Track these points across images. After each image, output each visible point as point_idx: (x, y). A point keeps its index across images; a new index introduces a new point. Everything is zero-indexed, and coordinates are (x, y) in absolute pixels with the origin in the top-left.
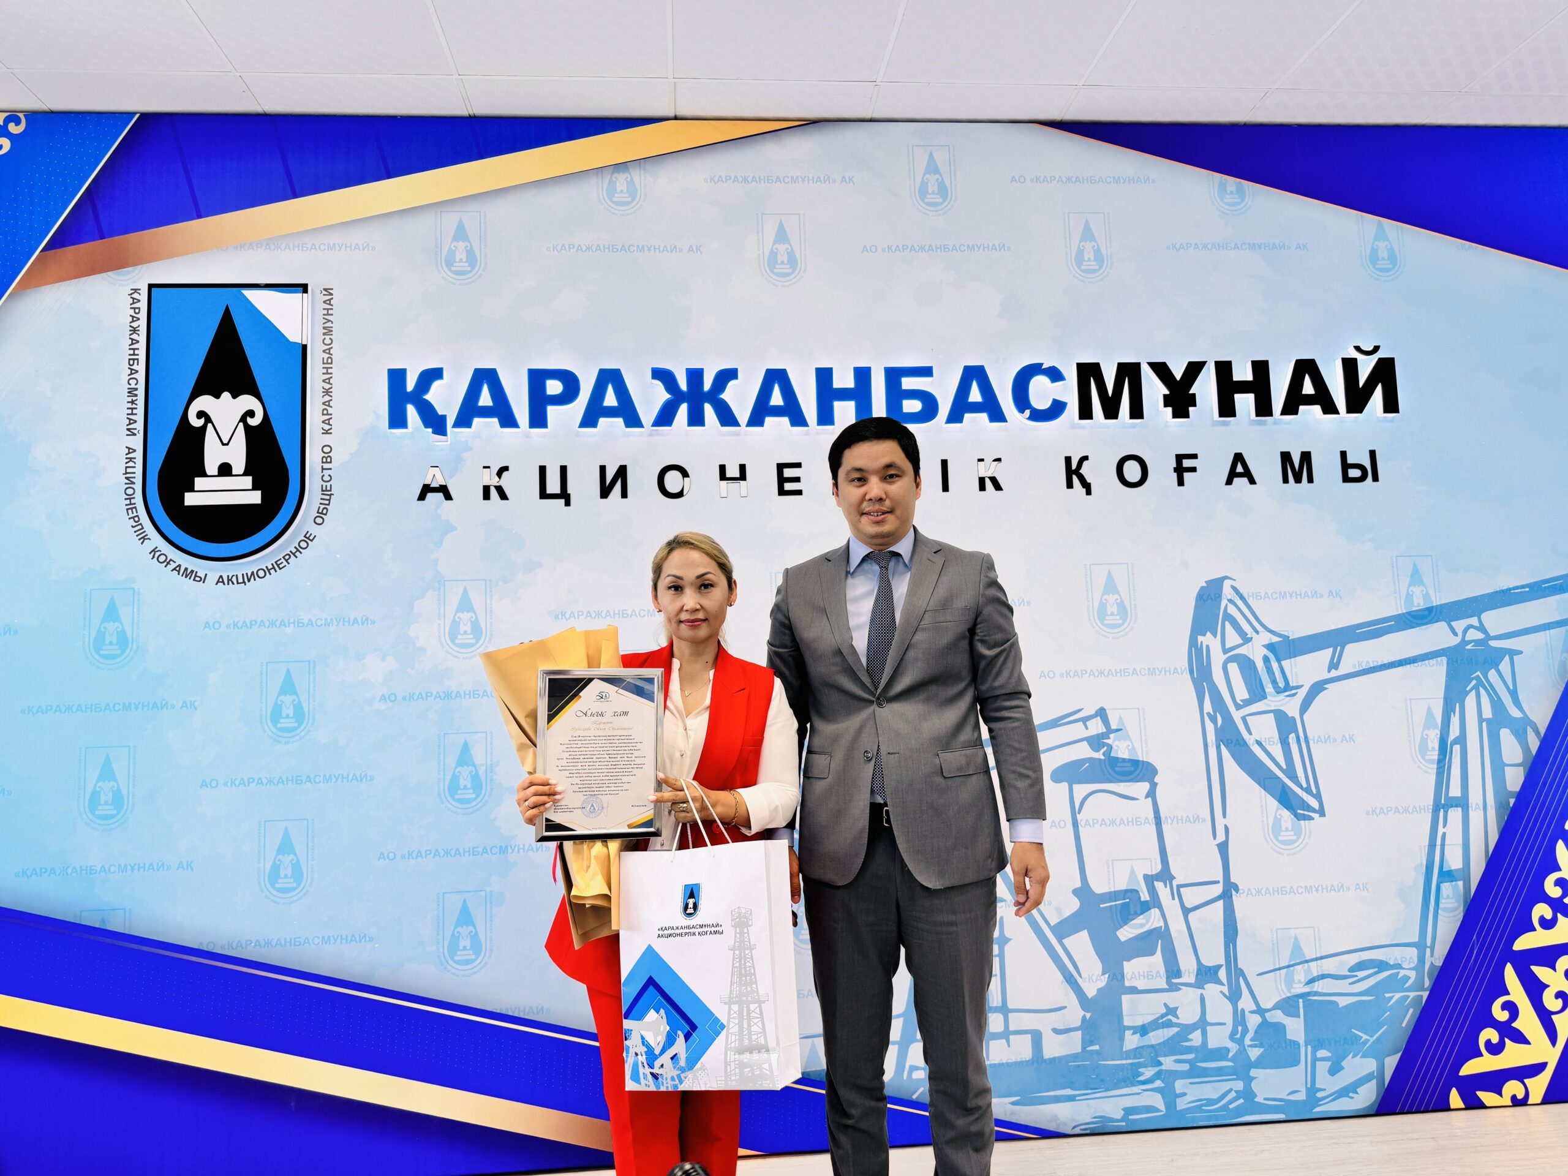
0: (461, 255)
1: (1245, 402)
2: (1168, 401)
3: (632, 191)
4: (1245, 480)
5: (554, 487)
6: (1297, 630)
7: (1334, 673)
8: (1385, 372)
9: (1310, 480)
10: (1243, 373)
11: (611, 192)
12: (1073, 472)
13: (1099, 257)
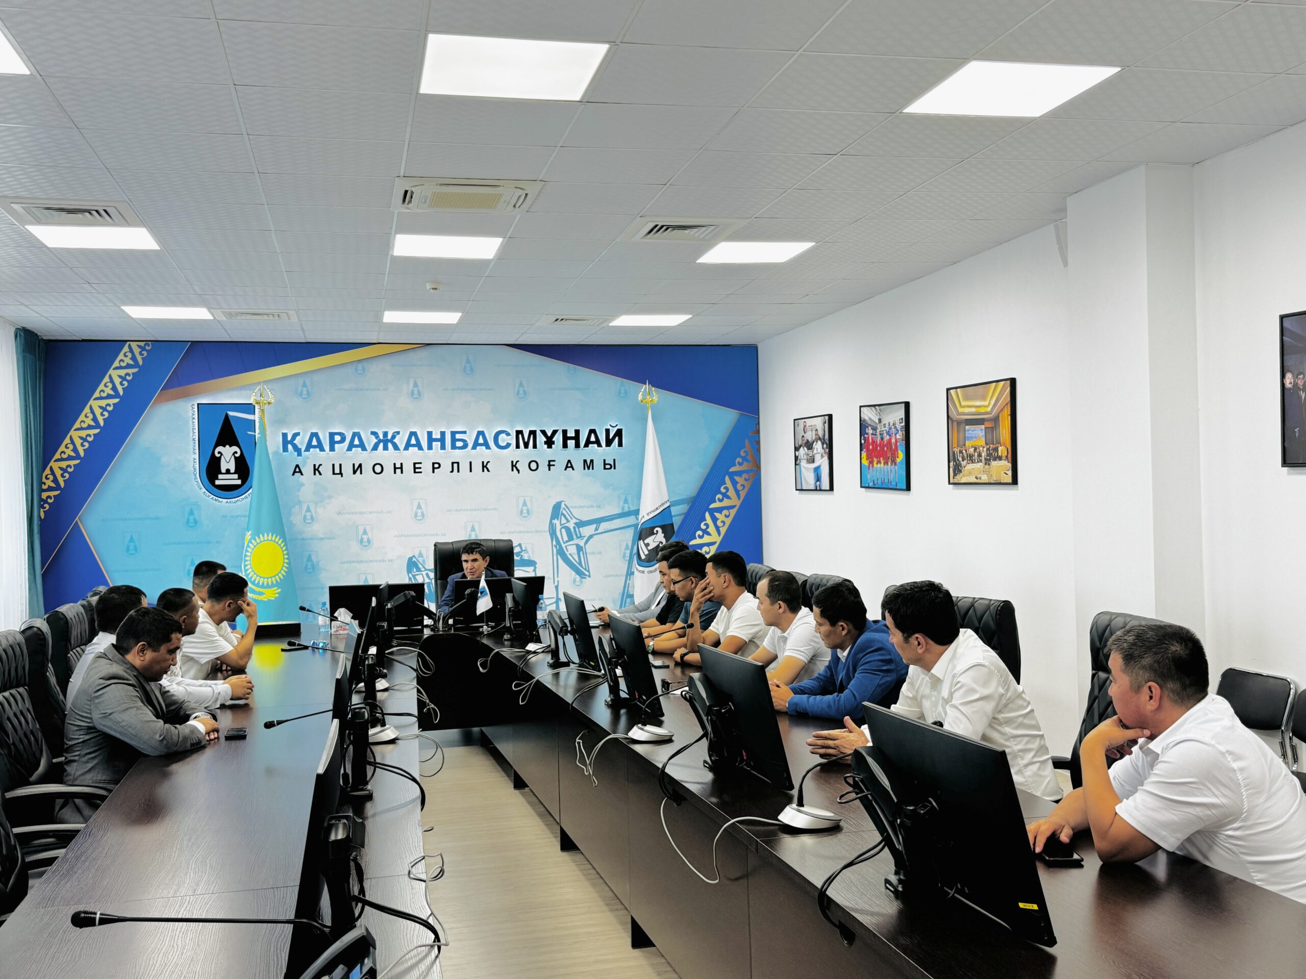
0: (305, 392)
1: (571, 443)
2: (546, 443)
3: (364, 370)
4: (571, 469)
5: (337, 471)
6: (584, 519)
7: (596, 532)
8: (619, 433)
9: (593, 469)
10: (571, 434)
11: (356, 370)
12: (514, 466)
13: (525, 393)
